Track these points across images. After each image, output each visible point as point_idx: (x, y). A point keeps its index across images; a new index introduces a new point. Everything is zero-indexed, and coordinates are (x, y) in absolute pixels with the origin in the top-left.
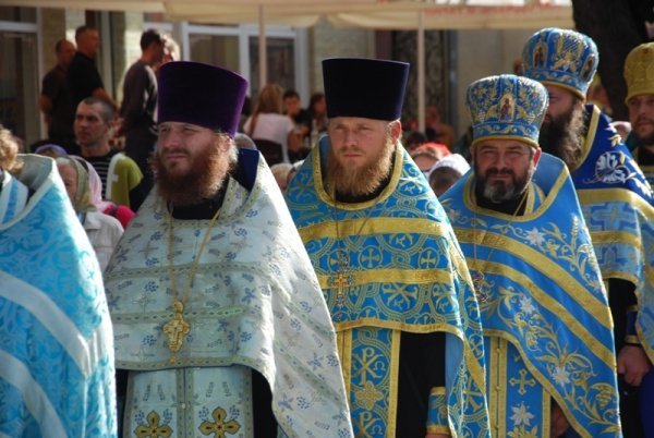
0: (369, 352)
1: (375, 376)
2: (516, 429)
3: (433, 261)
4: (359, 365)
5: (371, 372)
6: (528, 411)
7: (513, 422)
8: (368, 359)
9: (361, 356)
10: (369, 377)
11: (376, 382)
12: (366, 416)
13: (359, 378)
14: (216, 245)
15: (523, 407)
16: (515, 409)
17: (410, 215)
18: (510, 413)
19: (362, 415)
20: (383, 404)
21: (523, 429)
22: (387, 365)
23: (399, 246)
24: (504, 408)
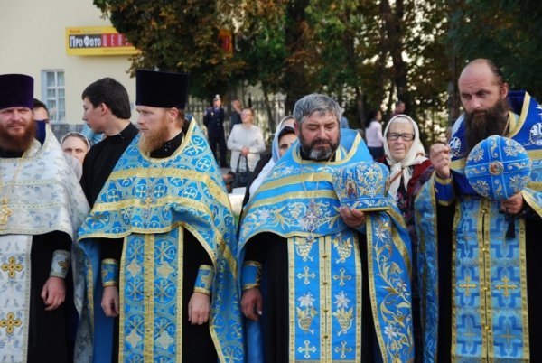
0: (165, 244)
1: (168, 258)
2: (338, 311)
3: (193, 194)
4: (158, 252)
5: (166, 256)
6: (346, 297)
7: (336, 305)
8: (165, 248)
9: (160, 246)
10: (165, 259)
11: (169, 261)
12: (164, 283)
13: (159, 259)
14: (28, 170)
15: (343, 295)
16: (337, 297)
17: (186, 168)
18: (334, 299)
19: (161, 282)
20: (174, 275)
21: (343, 310)
22: (176, 251)
23: (175, 184)
24: (330, 297)
